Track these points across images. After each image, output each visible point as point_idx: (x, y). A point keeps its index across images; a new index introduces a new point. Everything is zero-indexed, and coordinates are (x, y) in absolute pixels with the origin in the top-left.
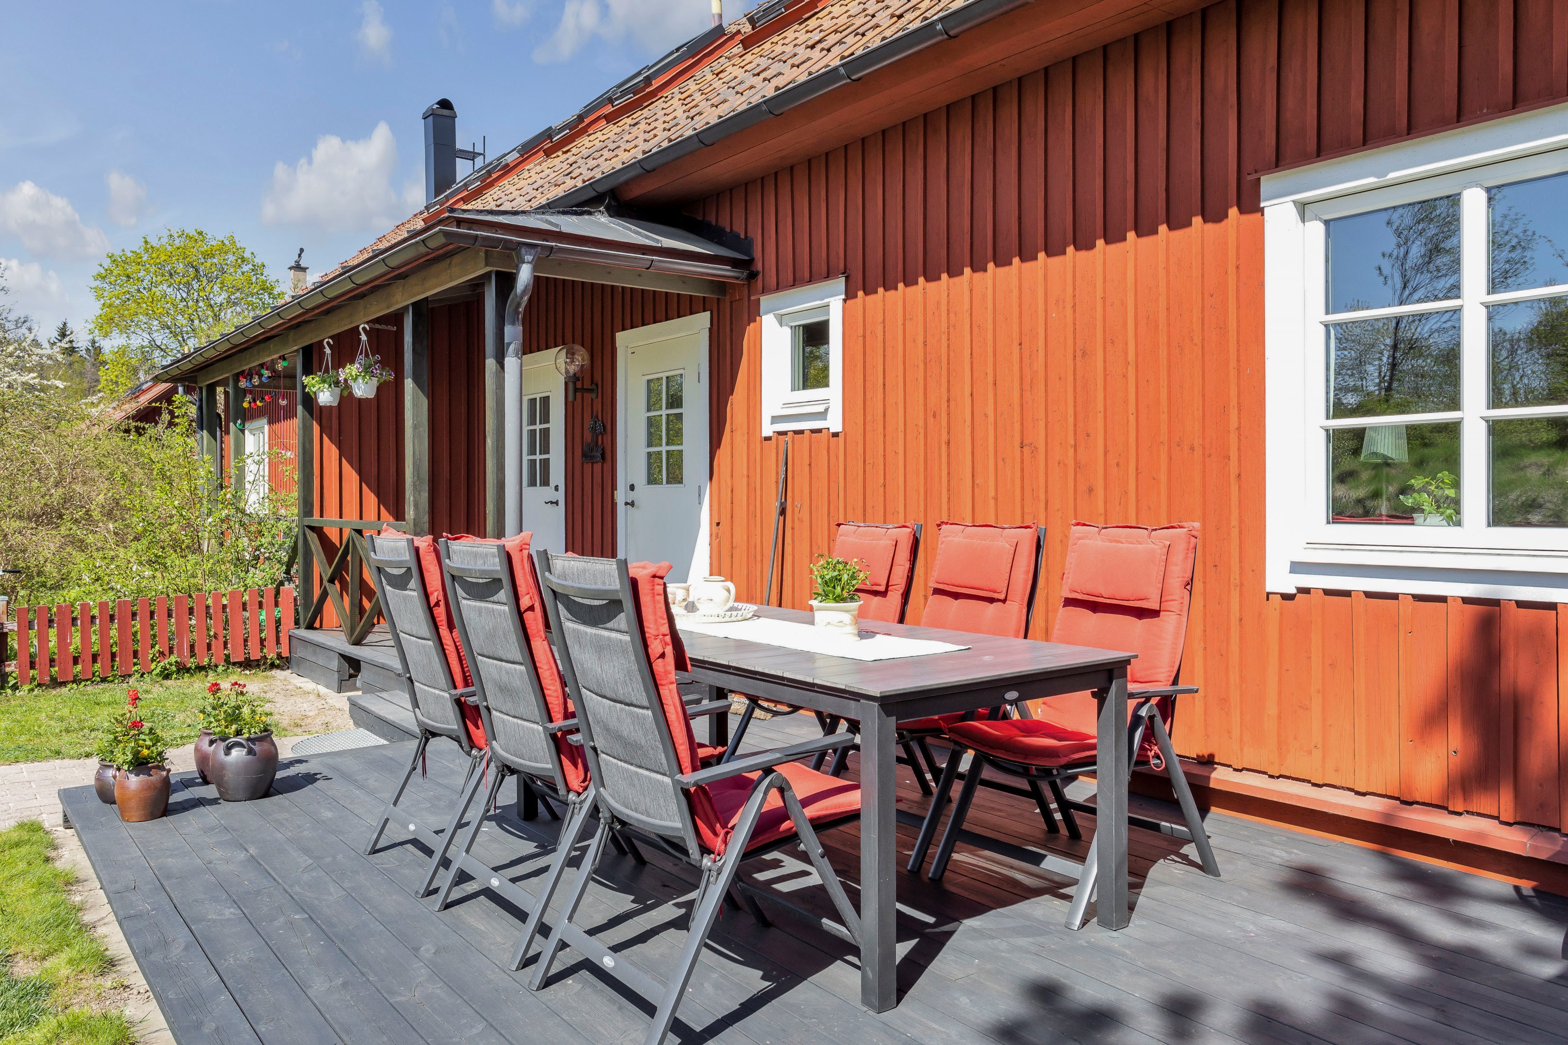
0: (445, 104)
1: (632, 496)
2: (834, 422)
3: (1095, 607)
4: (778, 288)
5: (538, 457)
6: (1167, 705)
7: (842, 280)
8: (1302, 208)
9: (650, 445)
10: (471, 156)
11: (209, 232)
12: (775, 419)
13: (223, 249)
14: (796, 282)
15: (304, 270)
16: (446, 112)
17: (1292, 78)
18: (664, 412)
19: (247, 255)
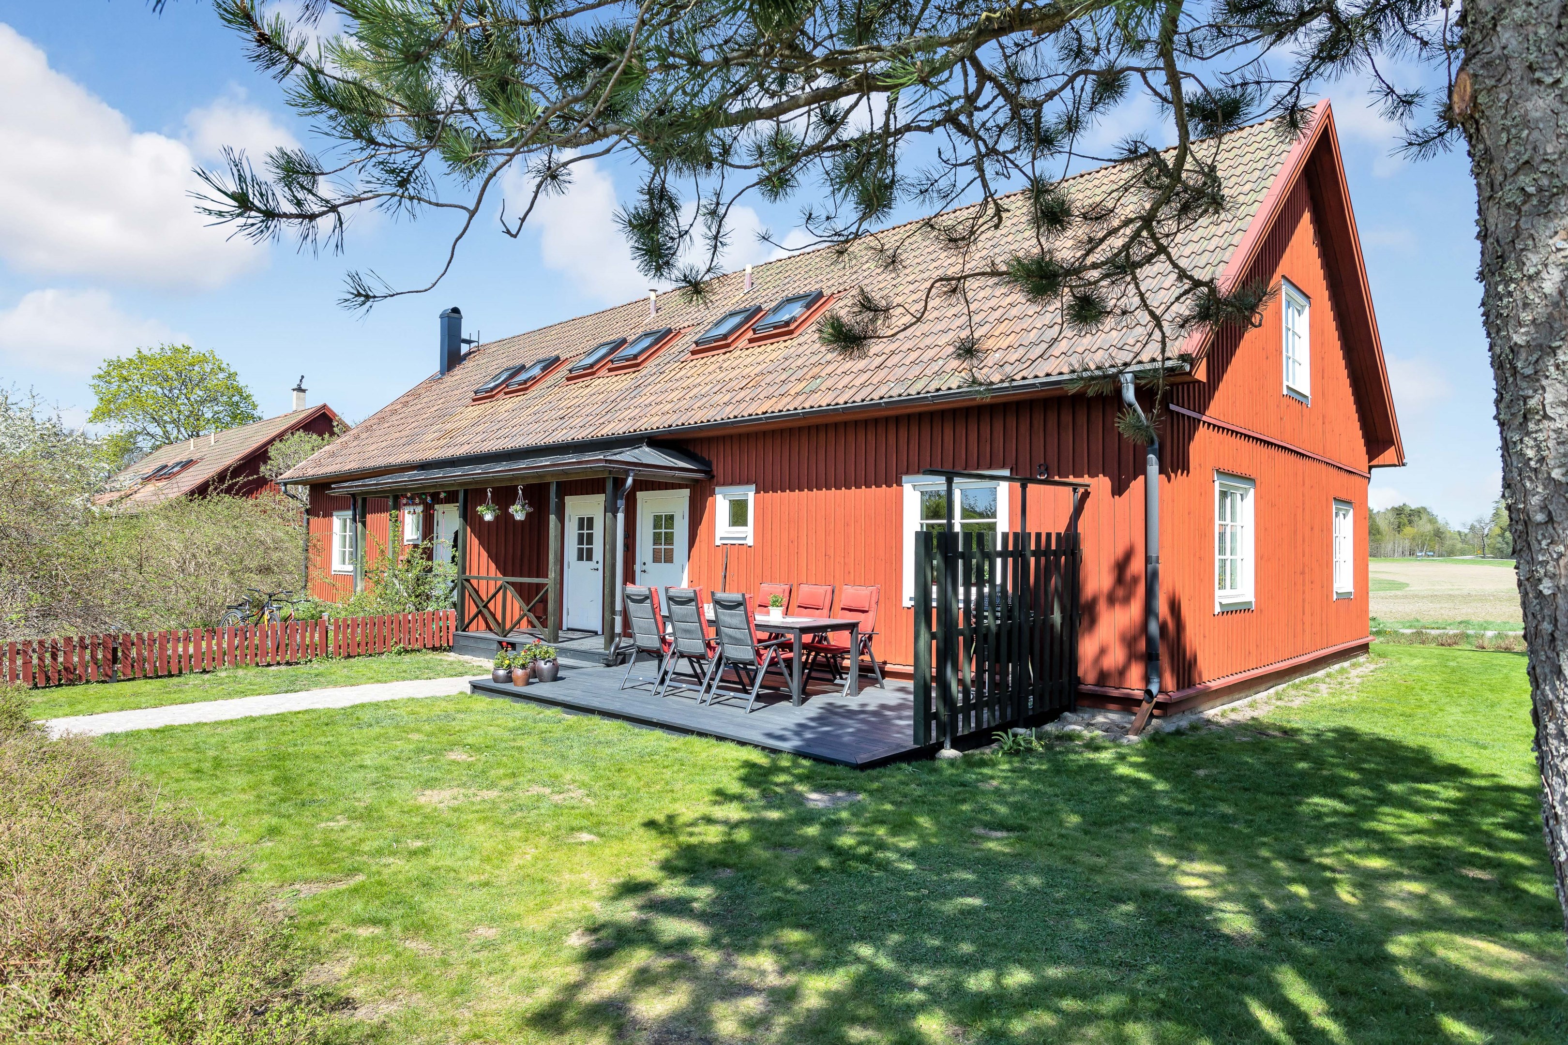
0: (456, 310)
1: (644, 568)
2: (750, 542)
3: (850, 610)
4: (724, 485)
5: (585, 546)
6: (870, 638)
7: (754, 486)
8: (914, 486)
9: (655, 544)
10: (469, 342)
11: (194, 349)
12: (722, 538)
13: (204, 360)
14: (732, 483)
15: (304, 391)
16: (456, 315)
17: (911, 446)
18: (663, 531)
19: (224, 366)
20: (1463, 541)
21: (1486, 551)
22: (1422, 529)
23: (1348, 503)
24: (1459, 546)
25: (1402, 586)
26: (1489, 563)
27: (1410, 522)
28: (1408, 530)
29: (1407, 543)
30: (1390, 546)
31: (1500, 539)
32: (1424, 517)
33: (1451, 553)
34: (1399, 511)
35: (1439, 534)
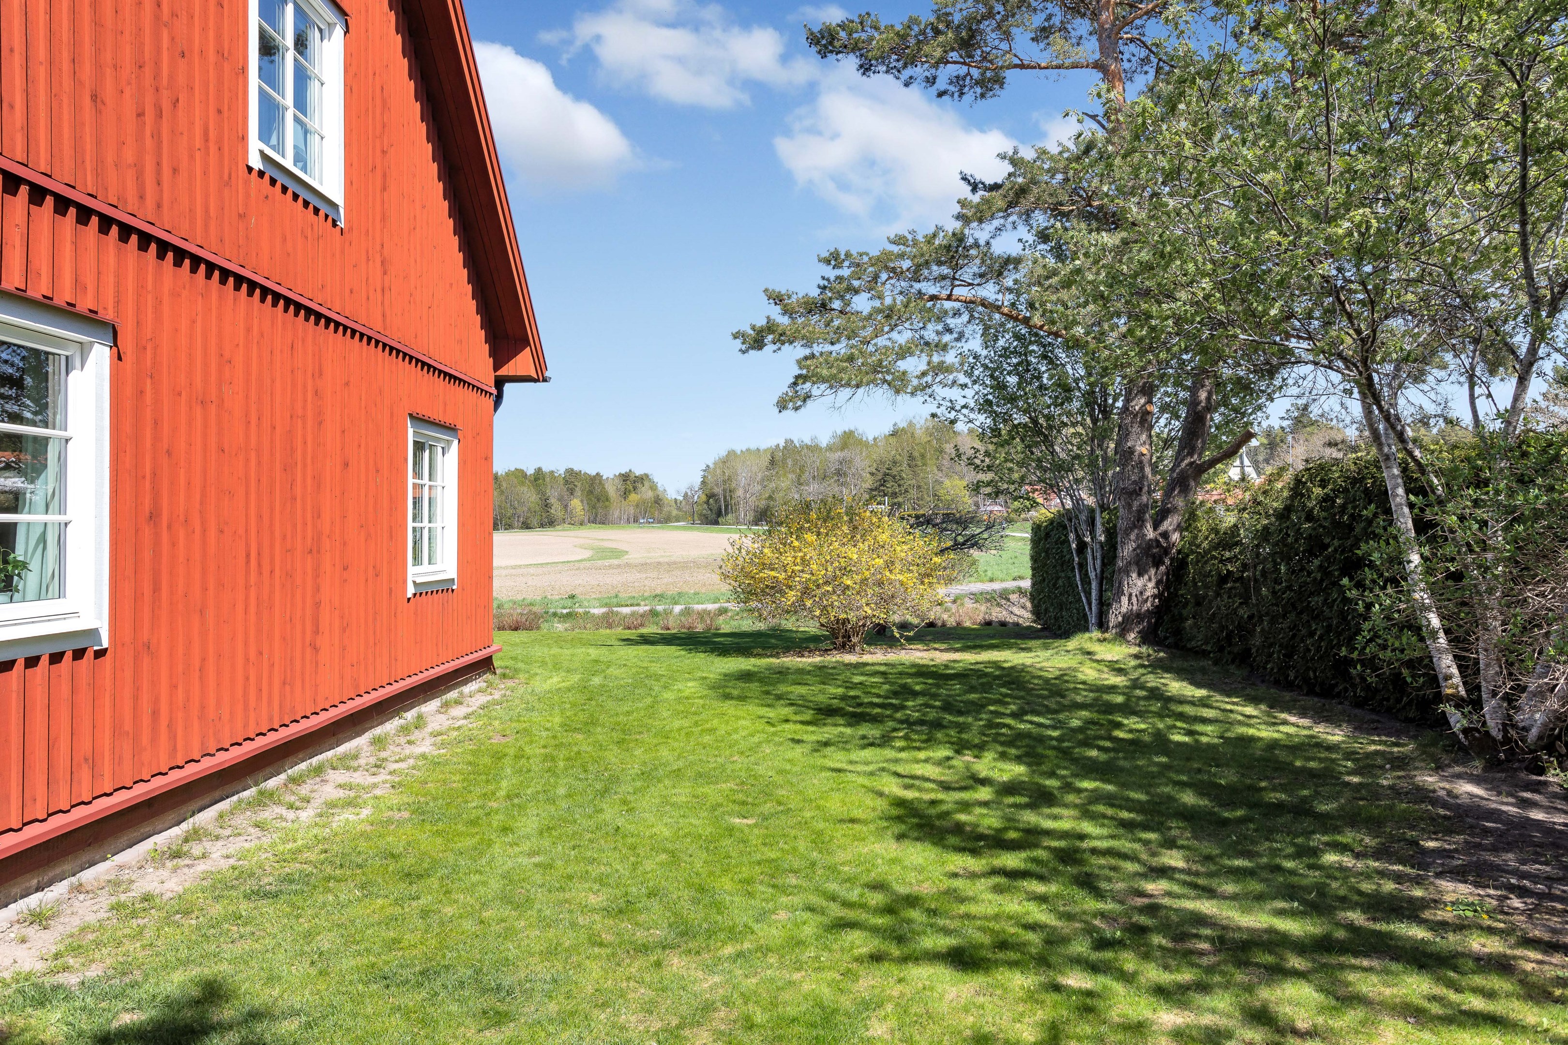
20: (679, 509)
21: (696, 518)
22: (644, 496)
23: (450, 429)
24: (675, 512)
25: (622, 553)
26: (698, 529)
27: (635, 488)
28: (633, 497)
29: (632, 511)
30: (617, 514)
31: (705, 506)
32: (646, 483)
33: (667, 520)
34: (625, 477)
35: (658, 501)
